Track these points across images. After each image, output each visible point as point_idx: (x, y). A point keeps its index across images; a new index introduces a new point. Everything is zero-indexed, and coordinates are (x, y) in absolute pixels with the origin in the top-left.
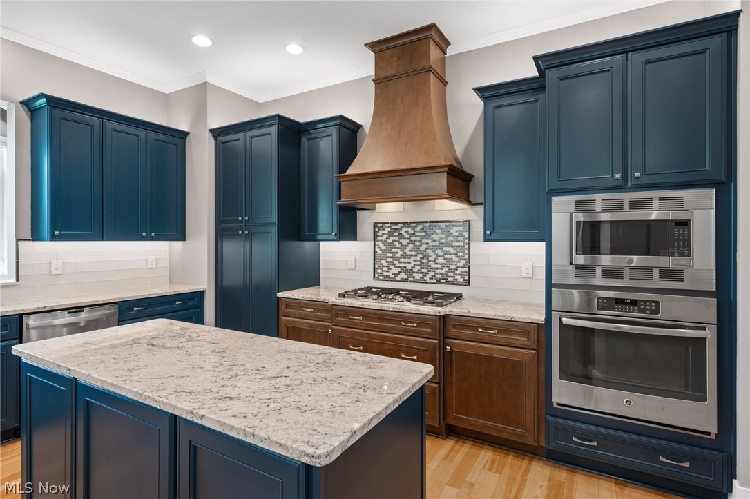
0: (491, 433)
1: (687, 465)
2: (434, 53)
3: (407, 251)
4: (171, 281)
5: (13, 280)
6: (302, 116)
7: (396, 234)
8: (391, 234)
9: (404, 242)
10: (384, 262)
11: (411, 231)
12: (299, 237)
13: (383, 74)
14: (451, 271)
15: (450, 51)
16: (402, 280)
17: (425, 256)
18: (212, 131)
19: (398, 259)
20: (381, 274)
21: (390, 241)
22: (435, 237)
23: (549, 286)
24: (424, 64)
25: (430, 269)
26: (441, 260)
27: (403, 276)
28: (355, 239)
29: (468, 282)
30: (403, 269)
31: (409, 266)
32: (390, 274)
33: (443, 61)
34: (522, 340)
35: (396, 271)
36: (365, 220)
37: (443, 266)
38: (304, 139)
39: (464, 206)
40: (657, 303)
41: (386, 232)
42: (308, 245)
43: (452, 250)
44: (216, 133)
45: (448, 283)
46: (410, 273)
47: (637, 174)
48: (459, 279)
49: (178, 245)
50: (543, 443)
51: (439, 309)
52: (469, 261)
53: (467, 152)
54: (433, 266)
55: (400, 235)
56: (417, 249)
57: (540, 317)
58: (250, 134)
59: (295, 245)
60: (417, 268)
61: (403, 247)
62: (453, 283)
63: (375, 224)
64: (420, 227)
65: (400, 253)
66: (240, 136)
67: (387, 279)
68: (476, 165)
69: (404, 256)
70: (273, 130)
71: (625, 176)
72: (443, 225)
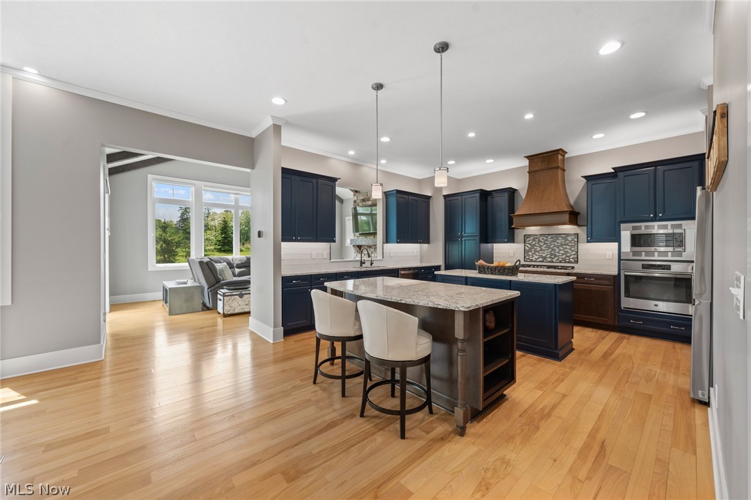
0: (591, 321)
1: (683, 328)
2: (560, 157)
3: (543, 248)
4: (421, 262)
5: (381, 258)
6: (489, 187)
7: (537, 240)
8: (534, 240)
9: (541, 244)
10: (530, 253)
11: (545, 238)
12: (487, 242)
13: (534, 169)
14: (567, 256)
15: (566, 156)
16: (540, 261)
17: (554, 250)
18: (444, 196)
19: (538, 252)
20: (528, 259)
21: (533, 243)
22: (558, 241)
23: (620, 260)
24: (555, 165)
25: (555, 256)
26: (562, 252)
27: (541, 259)
28: (514, 242)
29: (577, 262)
30: (541, 256)
31: (544, 255)
32: (533, 259)
33: (563, 160)
34: (607, 282)
35: (537, 257)
36: (520, 234)
37: (563, 254)
38: (489, 198)
39: (575, 227)
40: (670, 266)
41: (531, 238)
42: (490, 245)
43: (568, 247)
44: (445, 197)
45: (566, 262)
46: (545, 258)
47: (660, 215)
48: (572, 260)
49: (425, 246)
50: (616, 324)
51: (565, 271)
52: (577, 252)
53: (576, 201)
54: (557, 254)
55: (539, 241)
56: (549, 248)
57: (616, 273)
58: (464, 197)
59: (484, 246)
60: (548, 256)
61: (540, 246)
62: (568, 262)
63: (525, 235)
64: (550, 237)
65: (539, 249)
66: (460, 197)
67: (531, 261)
68: (583, 207)
69: (541, 250)
70: (478, 195)
71: (655, 216)
72: (563, 236)
